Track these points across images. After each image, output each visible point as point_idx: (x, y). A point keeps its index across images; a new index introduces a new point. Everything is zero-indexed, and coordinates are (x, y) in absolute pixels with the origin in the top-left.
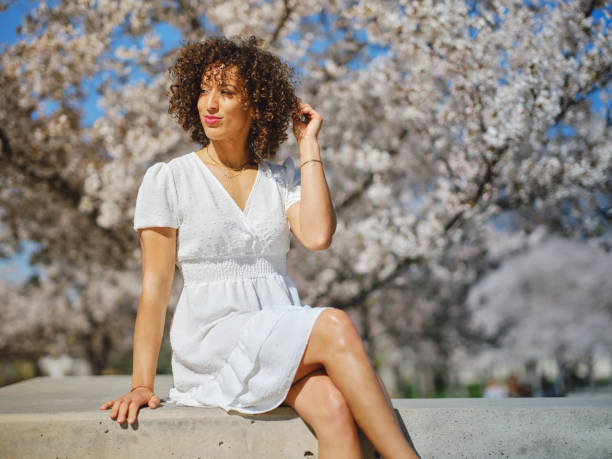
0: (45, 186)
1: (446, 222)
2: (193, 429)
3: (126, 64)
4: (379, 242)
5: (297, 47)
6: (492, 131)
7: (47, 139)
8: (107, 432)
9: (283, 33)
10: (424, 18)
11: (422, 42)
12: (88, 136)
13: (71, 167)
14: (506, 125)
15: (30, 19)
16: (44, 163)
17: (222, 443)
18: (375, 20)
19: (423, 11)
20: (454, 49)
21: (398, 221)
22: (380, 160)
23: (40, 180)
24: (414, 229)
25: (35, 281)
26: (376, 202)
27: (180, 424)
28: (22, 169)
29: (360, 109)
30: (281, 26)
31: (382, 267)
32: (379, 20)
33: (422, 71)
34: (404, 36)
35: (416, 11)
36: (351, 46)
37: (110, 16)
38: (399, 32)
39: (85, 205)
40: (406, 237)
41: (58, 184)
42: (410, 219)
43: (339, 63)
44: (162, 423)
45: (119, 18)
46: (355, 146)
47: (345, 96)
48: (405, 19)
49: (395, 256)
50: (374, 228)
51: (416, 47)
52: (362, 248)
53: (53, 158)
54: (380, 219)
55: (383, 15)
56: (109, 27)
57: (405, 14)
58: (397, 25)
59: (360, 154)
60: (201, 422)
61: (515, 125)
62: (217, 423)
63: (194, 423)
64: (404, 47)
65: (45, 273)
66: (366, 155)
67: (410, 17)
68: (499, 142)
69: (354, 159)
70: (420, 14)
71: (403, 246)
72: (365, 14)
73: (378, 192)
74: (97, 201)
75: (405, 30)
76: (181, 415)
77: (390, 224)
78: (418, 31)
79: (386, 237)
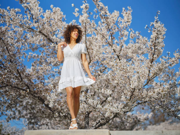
1: (124, 105)
3: (56, 72)
4: (110, 109)
6: (132, 85)
13: (43, 94)
14: (134, 84)
18: (108, 63)
20: (124, 69)
21: (114, 105)
22: (110, 92)
23: (36, 97)
24: (117, 107)
26: (109, 101)
28: (32, 95)
35: (116, 62)
36: (104, 68)
39: (46, 102)
40: (115, 108)
42: (117, 105)
43: (101, 72)
46: (105, 89)
47: (102, 78)
48: (114, 63)
49: (114, 113)
51: (117, 69)
54: (110, 105)
55: (110, 62)
56: (52, 64)
58: (112, 64)
61: (136, 84)
64: (114, 69)
66: (107, 91)
68: (133, 87)
69: (105, 92)
70: (117, 62)
71: (115, 110)
72: (106, 62)
73: (109, 99)
74: (49, 102)
75: (114, 65)
78: (117, 65)
79: (111, 109)
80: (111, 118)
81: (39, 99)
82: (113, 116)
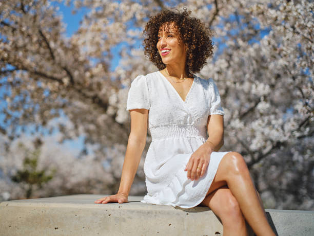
0: (90, 100)
1: (300, 123)
2: (155, 216)
3: (133, 38)
4: (263, 133)
5: (222, 31)
7: (92, 76)
8: (110, 215)
9: (214, 23)
10: (290, 11)
11: (288, 25)
12: (113, 76)
13: (104, 91)
15: (86, 17)
16: (90, 89)
17: (170, 225)
18: (263, 13)
19: (289, 8)
20: (306, 27)
21: (274, 122)
22: (264, 89)
23: (88, 97)
24: (282, 127)
25: (85, 152)
26: (262, 111)
27: (149, 213)
28: (79, 91)
29: (254, 62)
30: (214, 19)
31: (265, 147)
32: (265, 13)
33: (288, 40)
34: (278, 22)
35: (285, 8)
37: (126, 14)
38: (276, 19)
39: (110, 111)
40: (277, 130)
41: (97, 100)
42: (280, 121)
43: (244, 40)
44: (139, 212)
45: (130, 15)
46: (251, 82)
47: (246, 54)
48: (279, 13)
49: (272, 141)
50: (260, 125)
51: (285, 28)
52: (253, 137)
53: (95, 86)
54: (263, 121)
55: (267, 10)
56: (125, 19)
57: (279, 10)
58: (274, 16)
59: (254, 86)
60: (160, 212)
62: (168, 213)
63: (156, 213)
64: (278, 28)
65: (91, 148)
66: (257, 86)
67: (281, 12)
69: (251, 88)
71: (276, 135)
72: (257, 10)
73: (263, 106)
74: (116, 109)
75: (279, 18)
76: (149, 208)
77: (269, 123)
78: (286, 19)
79: (267, 131)
80: (265, 151)
81: (94, 102)
82: (269, 148)
